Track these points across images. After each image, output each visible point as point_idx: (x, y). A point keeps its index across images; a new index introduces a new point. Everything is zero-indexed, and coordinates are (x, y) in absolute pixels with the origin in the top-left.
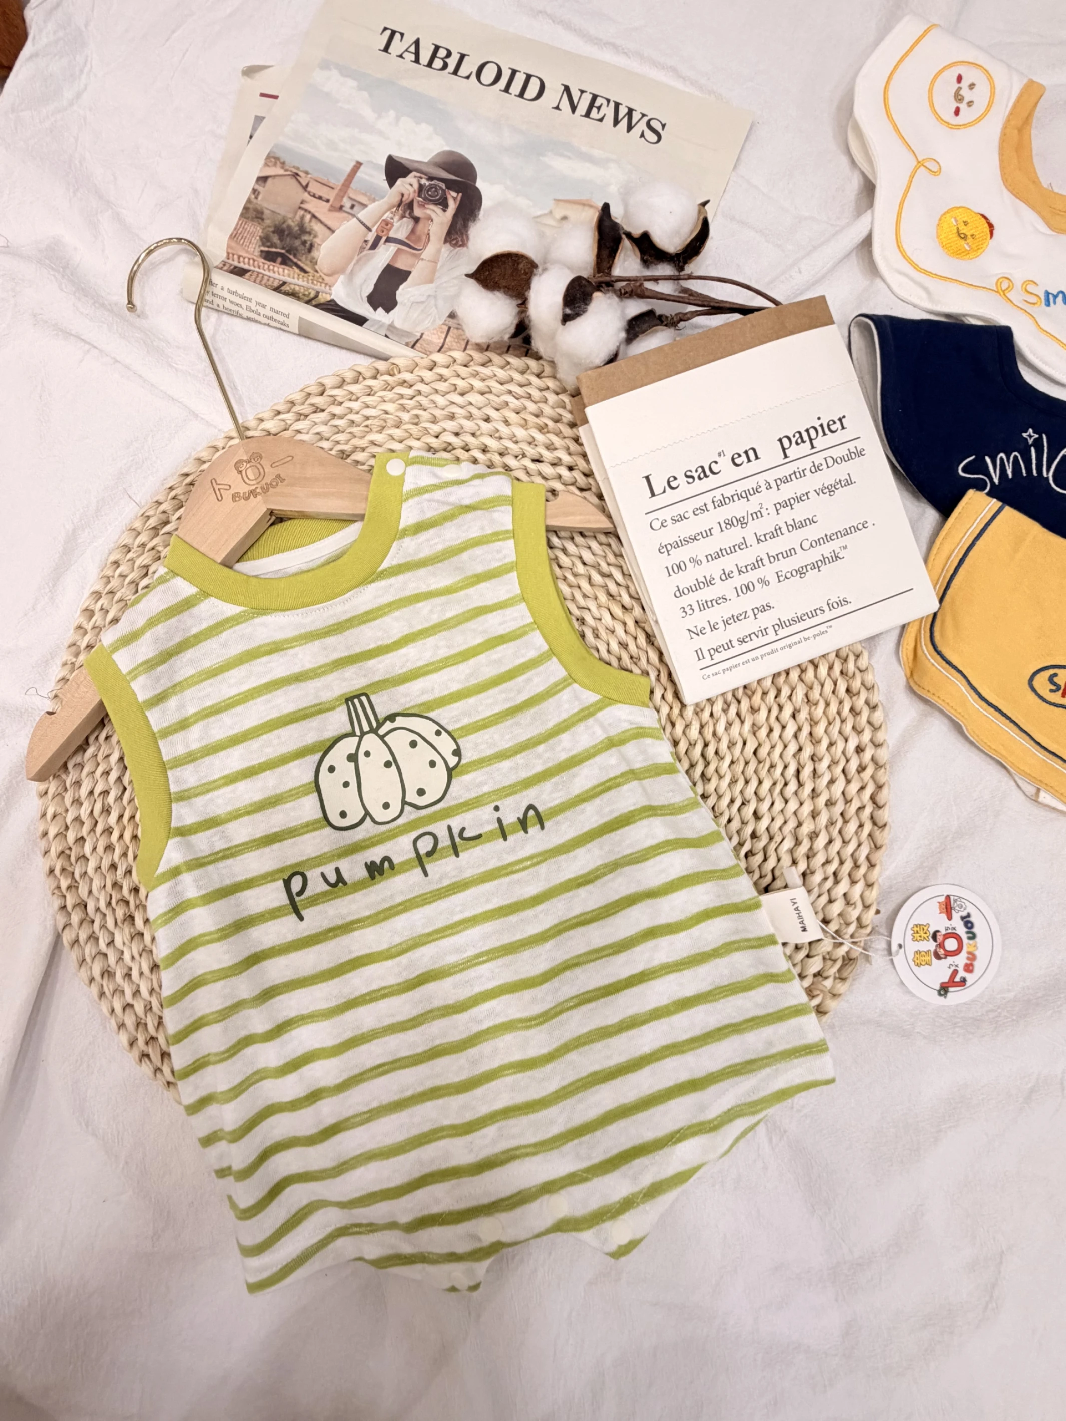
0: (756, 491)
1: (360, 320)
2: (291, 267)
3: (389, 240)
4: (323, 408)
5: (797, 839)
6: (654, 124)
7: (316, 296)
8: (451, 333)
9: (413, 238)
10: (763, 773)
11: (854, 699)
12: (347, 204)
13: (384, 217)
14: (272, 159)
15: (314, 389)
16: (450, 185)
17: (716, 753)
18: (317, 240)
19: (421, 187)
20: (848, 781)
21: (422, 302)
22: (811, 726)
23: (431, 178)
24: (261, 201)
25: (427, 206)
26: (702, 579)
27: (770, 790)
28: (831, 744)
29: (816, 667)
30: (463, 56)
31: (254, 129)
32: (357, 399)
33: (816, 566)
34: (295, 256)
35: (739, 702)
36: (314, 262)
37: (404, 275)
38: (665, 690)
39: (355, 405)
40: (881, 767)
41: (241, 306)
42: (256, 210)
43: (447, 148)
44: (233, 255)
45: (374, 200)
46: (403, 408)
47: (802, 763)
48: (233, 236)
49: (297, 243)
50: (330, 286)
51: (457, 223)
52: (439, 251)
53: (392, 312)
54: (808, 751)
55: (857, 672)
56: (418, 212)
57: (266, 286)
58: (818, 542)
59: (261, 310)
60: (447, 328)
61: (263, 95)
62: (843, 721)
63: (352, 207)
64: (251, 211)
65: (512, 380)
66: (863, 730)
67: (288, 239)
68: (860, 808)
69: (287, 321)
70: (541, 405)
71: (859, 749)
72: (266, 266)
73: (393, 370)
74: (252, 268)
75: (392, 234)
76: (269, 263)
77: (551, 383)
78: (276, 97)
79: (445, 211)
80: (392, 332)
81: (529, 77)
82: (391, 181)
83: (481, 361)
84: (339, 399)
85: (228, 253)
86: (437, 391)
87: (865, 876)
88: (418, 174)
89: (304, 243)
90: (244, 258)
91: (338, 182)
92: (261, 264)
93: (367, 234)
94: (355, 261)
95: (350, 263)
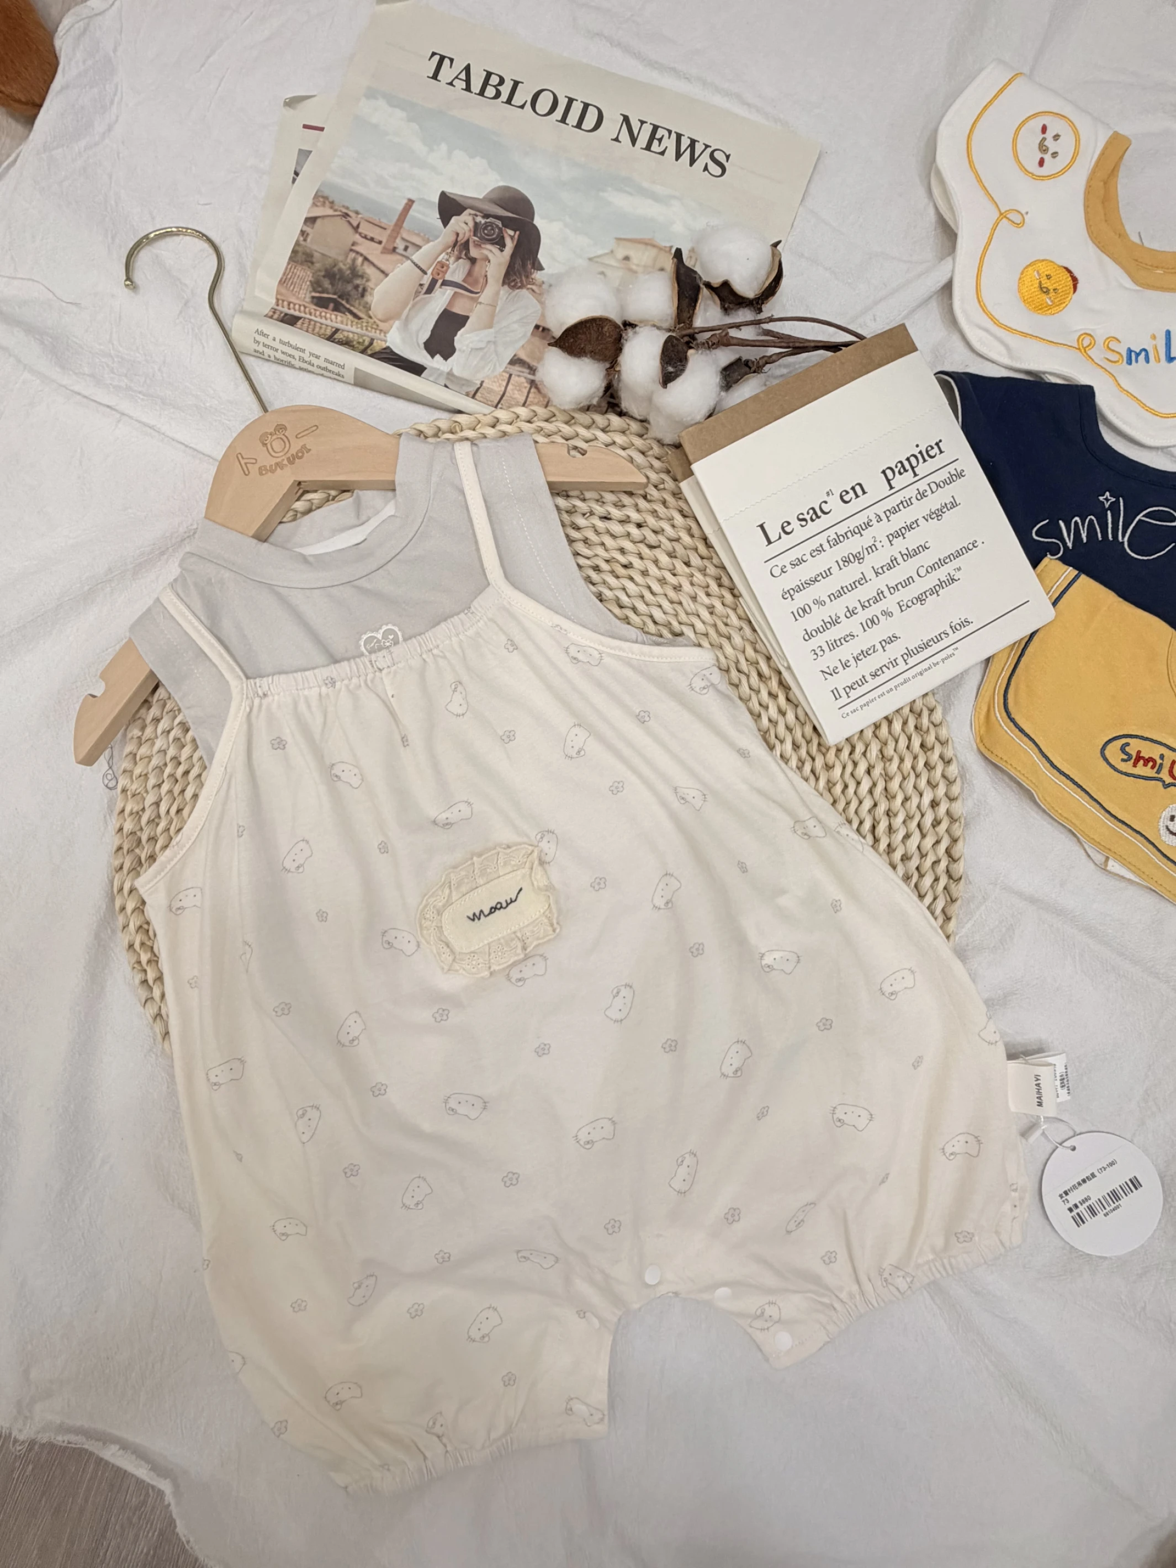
1: (417, 369)
2: (344, 313)
3: (445, 283)
6: (718, 155)
8: (512, 381)
9: (470, 280)
11: (929, 753)
12: (400, 245)
13: (439, 259)
14: (321, 199)
16: (507, 223)
18: (370, 284)
19: (476, 225)
20: (923, 836)
21: (481, 349)
22: (886, 781)
23: (486, 216)
24: (311, 244)
25: (483, 246)
28: (906, 799)
29: (890, 722)
30: (516, 84)
31: (299, 165)
34: (348, 302)
35: (813, 759)
36: (367, 308)
37: (461, 321)
40: (956, 821)
41: (294, 357)
42: (305, 253)
43: (502, 184)
44: (283, 301)
45: (428, 241)
48: (282, 282)
49: (349, 287)
50: (385, 333)
51: (514, 264)
52: (497, 293)
53: (450, 360)
54: (882, 808)
55: (931, 727)
56: (474, 252)
57: (319, 336)
59: (314, 360)
61: (305, 127)
62: (917, 776)
63: (406, 248)
64: (300, 254)
66: (937, 785)
67: (340, 283)
68: (934, 862)
69: (341, 371)
71: (934, 804)
72: (318, 313)
73: (455, 427)
74: (302, 315)
75: (448, 277)
76: (321, 310)
78: (322, 129)
79: (502, 251)
80: (452, 381)
81: (586, 106)
82: (445, 220)
83: (546, 416)
85: (278, 300)
88: (473, 212)
89: (357, 287)
90: (295, 305)
91: (390, 221)
92: (312, 311)
93: (423, 277)
94: (410, 306)
95: (404, 308)
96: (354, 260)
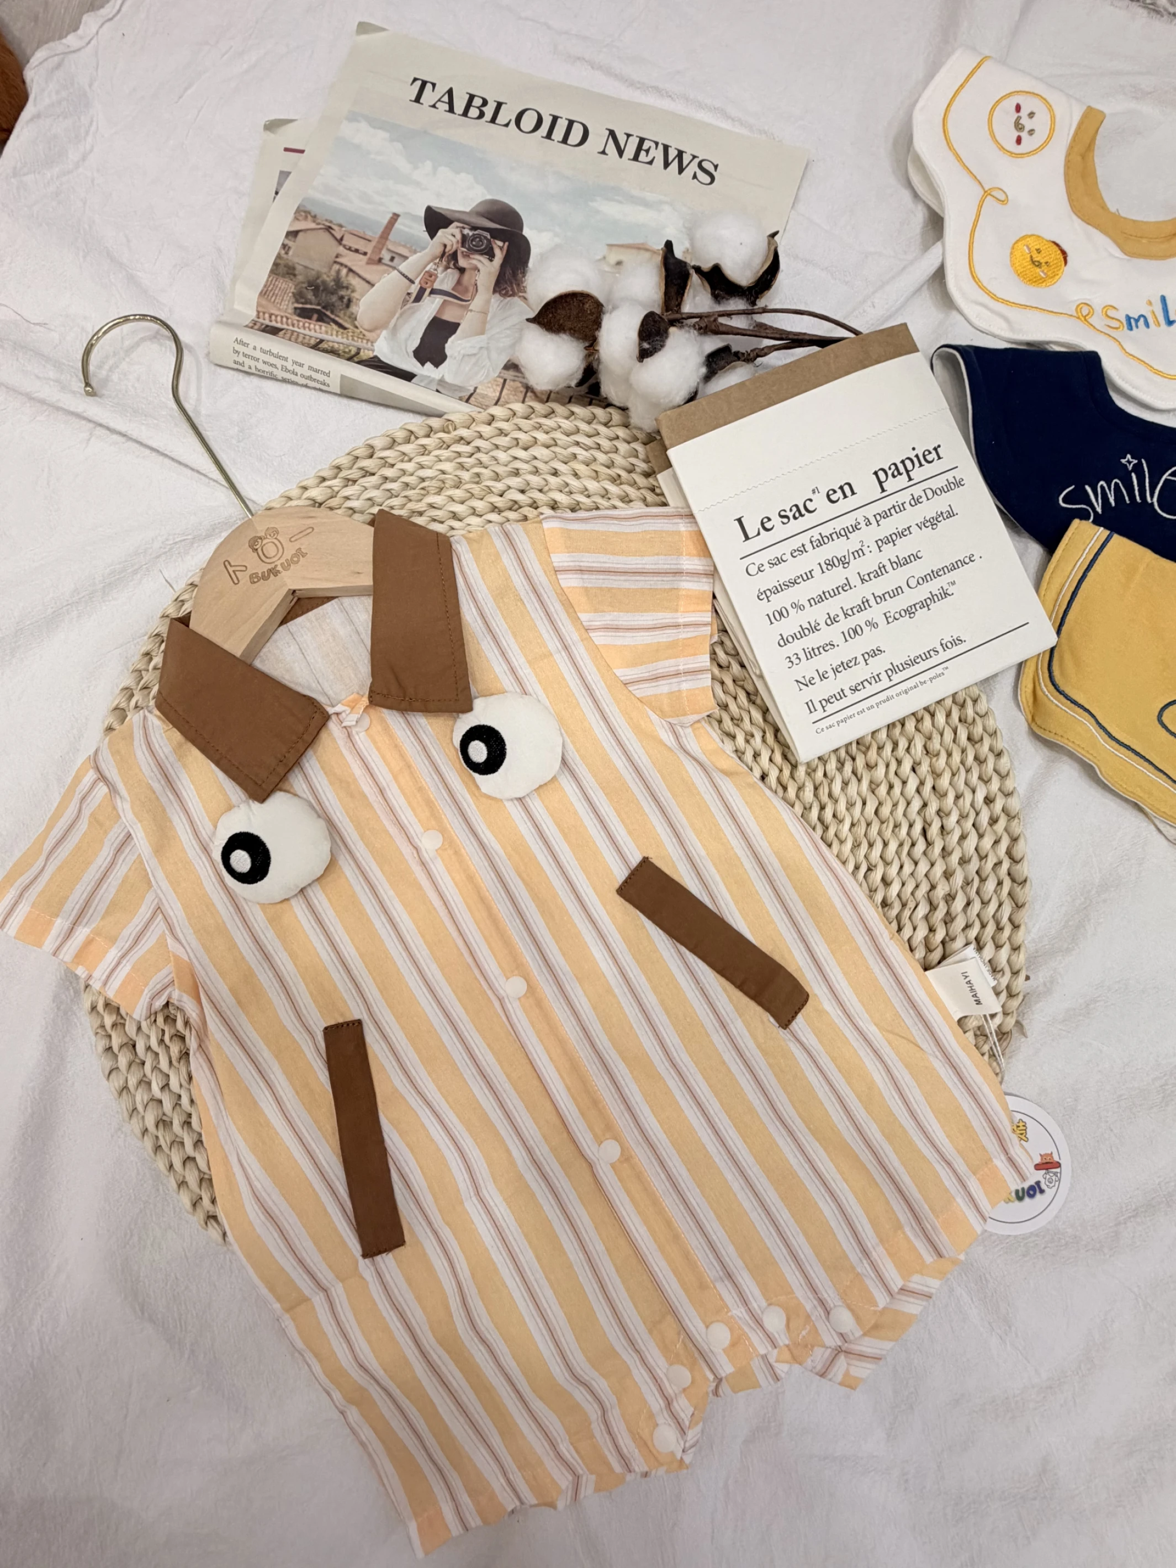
0: (856, 528)
1: (408, 376)
2: (328, 323)
3: (433, 292)
4: (373, 471)
5: (931, 904)
6: (706, 165)
7: (358, 353)
8: (506, 386)
9: (460, 288)
10: (888, 834)
11: (977, 746)
12: (386, 256)
13: (427, 269)
14: (302, 213)
15: (361, 452)
16: (495, 234)
17: (834, 816)
18: (355, 295)
19: (464, 238)
20: (981, 836)
21: (475, 355)
22: (934, 779)
23: (474, 228)
24: (292, 257)
25: (471, 256)
26: (806, 625)
27: (897, 852)
28: (958, 797)
29: (933, 715)
30: (499, 105)
31: (280, 184)
32: (410, 460)
33: (924, 604)
34: (332, 312)
35: (854, 759)
36: (353, 318)
37: (452, 328)
38: (773, 751)
39: (409, 467)
40: (1014, 817)
41: (276, 367)
42: (286, 266)
43: (489, 197)
44: (264, 313)
45: (415, 252)
46: (462, 466)
47: (929, 821)
48: (263, 294)
49: (334, 299)
50: (372, 342)
51: (504, 273)
52: (489, 301)
53: (441, 367)
54: (933, 806)
55: (977, 717)
56: (462, 262)
57: (303, 344)
58: (925, 579)
59: (298, 370)
60: (502, 381)
61: (286, 150)
62: (968, 771)
63: (392, 259)
64: (282, 266)
65: (578, 431)
66: (990, 779)
67: (324, 295)
68: (996, 865)
69: (327, 380)
70: (612, 455)
71: (988, 801)
72: (301, 324)
73: (447, 426)
74: (285, 326)
75: (436, 286)
76: (304, 320)
77: (621, 432)
78: (302, 152)
79: (491, 261)
80: (444, 387)
81: (571, 123)
82: (432, 234)
83: (543, 412)
84: (390, 461)
85: (258, 312)
86: (497, 447)
87: (1009, 939)
88: (461, 225)
89: (342, 298)
90: (276, 316)
91: (375, 234)
92: (295, 322)
93: (409, 287)
94: (397, 315)
95: (392, 317)
96: (338, 272)
